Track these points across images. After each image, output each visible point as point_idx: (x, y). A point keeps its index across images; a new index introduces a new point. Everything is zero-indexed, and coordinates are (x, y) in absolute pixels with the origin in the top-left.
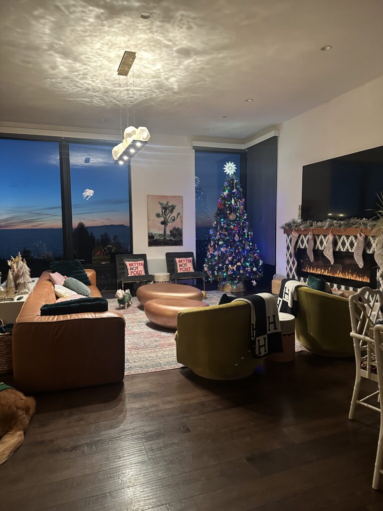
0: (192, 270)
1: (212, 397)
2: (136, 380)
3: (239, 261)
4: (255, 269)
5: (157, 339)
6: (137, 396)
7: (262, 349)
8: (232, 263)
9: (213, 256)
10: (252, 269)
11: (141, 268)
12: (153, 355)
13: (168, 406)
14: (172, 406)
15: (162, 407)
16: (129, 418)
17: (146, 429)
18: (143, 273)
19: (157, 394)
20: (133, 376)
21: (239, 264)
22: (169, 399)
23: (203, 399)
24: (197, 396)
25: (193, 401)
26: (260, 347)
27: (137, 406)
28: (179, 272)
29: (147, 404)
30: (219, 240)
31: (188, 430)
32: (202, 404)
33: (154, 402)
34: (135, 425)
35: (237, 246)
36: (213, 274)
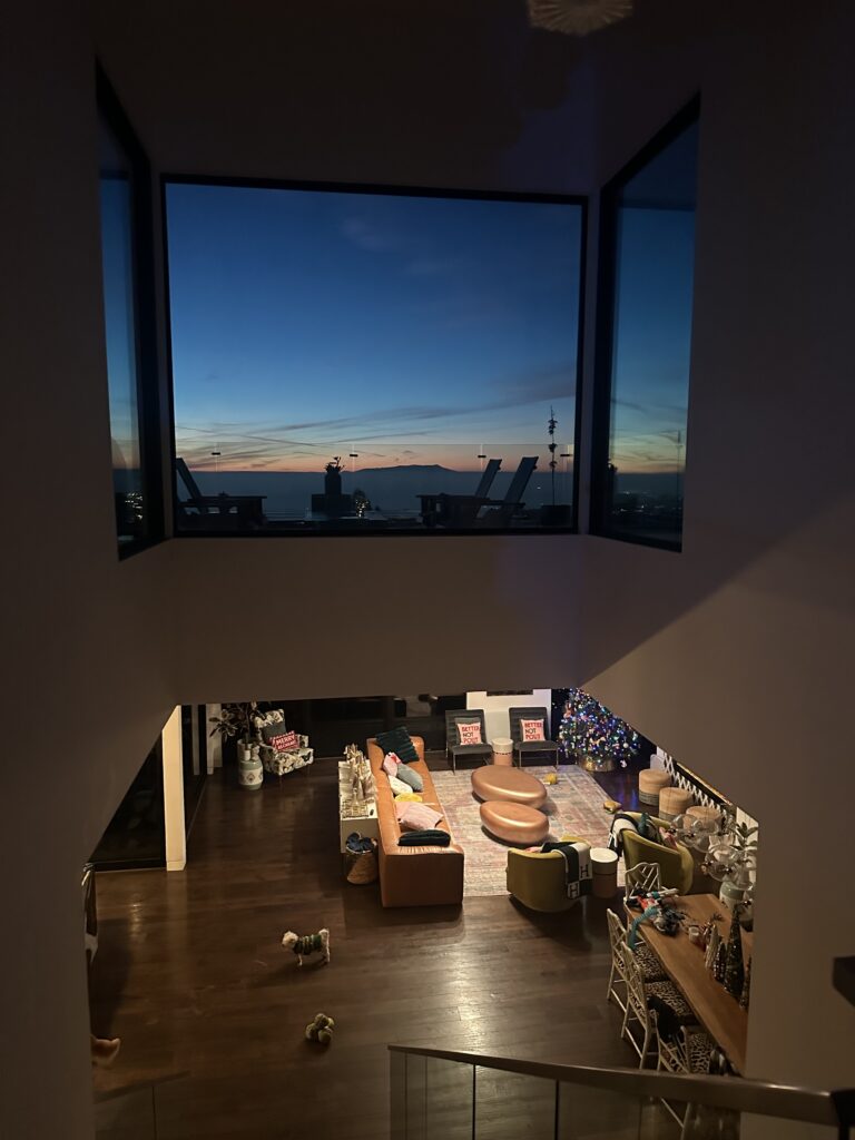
0: (542, 739)
1: (531, 927)
2: (472, 903)
3: (603, 734)
4: (625, 745)
5: (492, 854)
6: (474, 919)
7: (574, 893)
8: (593, 736)
9: (570, 721)
10: (621, 746)
11: (477, 734)
12: (487, 876)
13: (495, 931)
14: (500, 930)
15: (491, 930)
16: (467, 937)
17: (479, 946)
18: (479, 741)
19: (487, 918)
20: (471, 898)
21: (603, 739)
22: (497, 924)
23: (523, 928)
24: (519, 924)
25: (516, 929)
26: (572, 891)
27: (473, 927)
28: (525, 740)
29: (480, 927)
30: (579, 703)
31: (507, 951)
32: (521, 932)
33: (485, 926)
34: (472, 942)
35: (602, 715)
36: (570, 746)
